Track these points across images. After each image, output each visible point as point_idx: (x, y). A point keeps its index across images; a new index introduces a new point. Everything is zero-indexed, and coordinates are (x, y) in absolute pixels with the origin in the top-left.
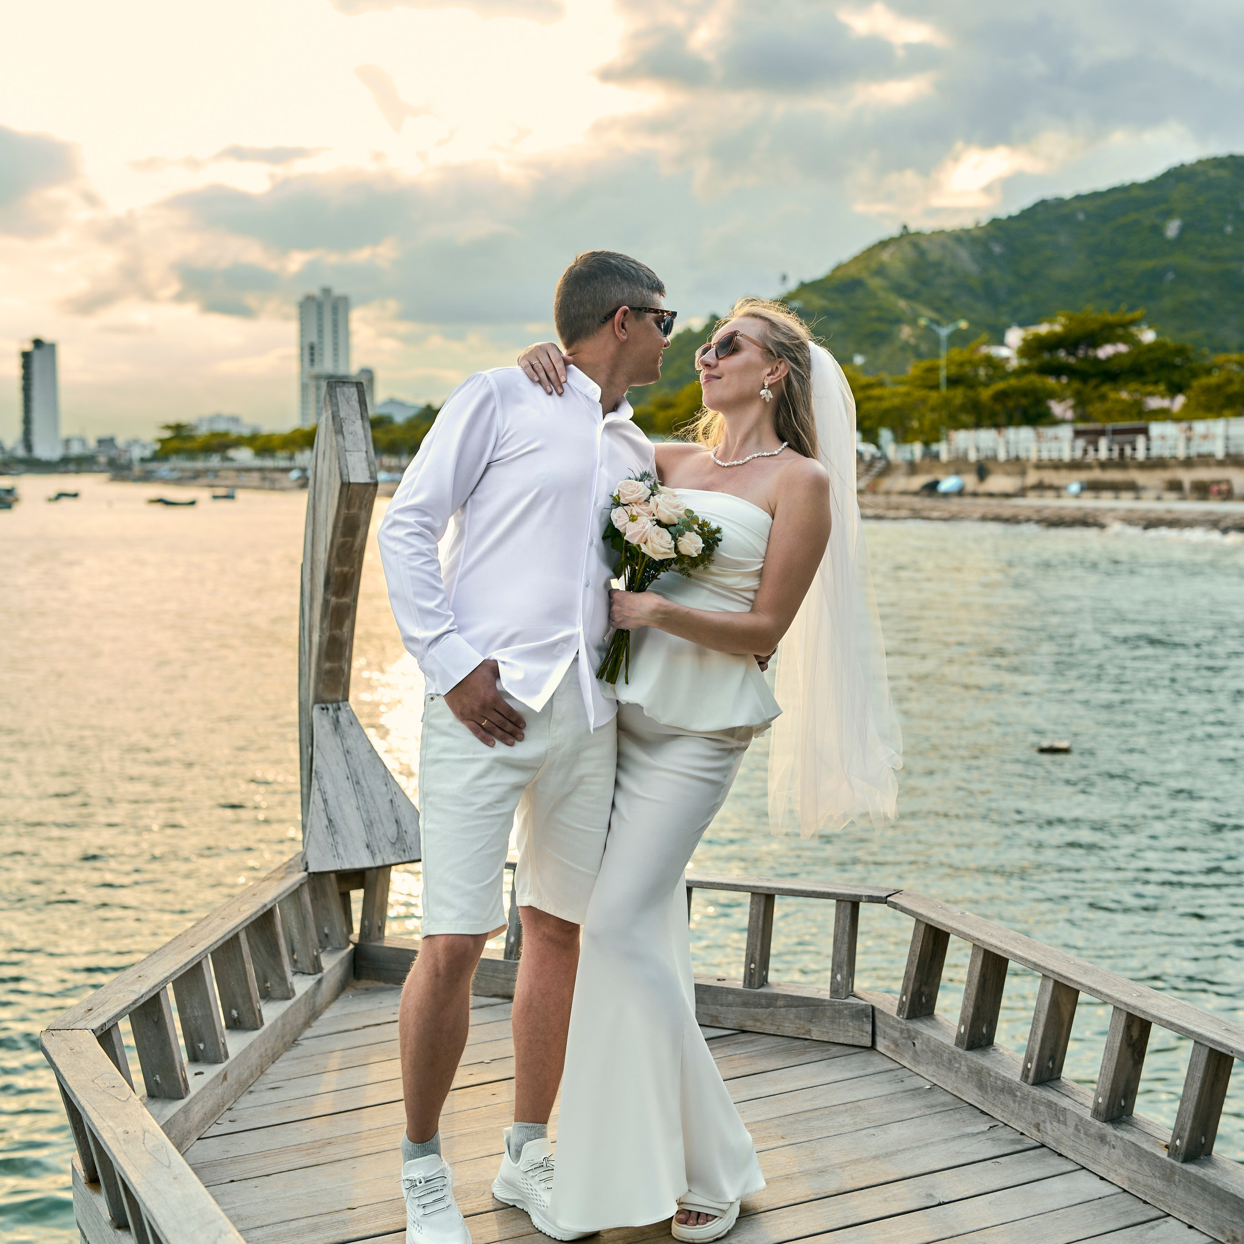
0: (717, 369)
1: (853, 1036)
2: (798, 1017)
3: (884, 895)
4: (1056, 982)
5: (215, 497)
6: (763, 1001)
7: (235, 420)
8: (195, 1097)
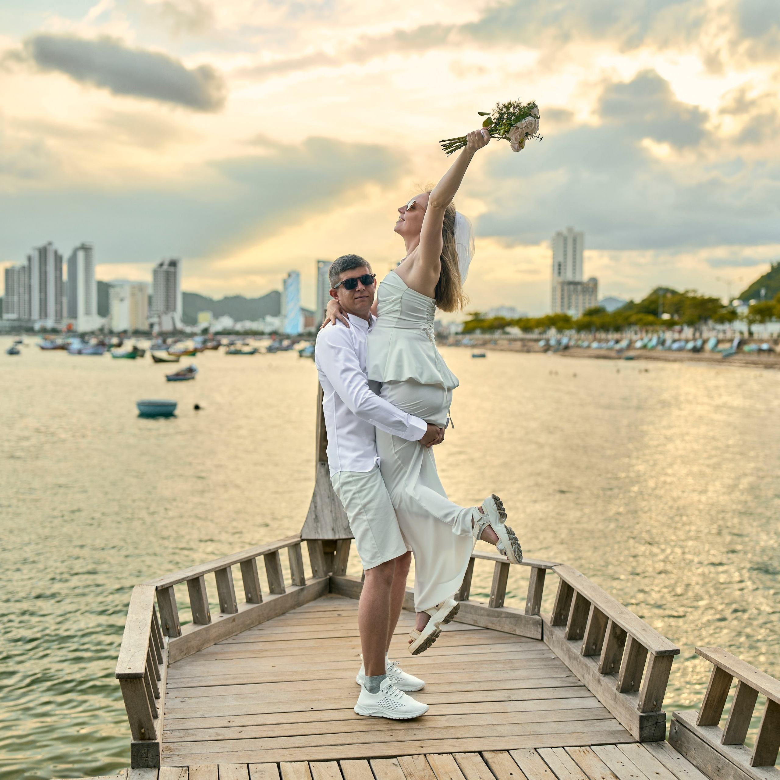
1: (533, 634)
2: (510, 623)
3: (551, 565)
4: (595, 607)
5: (474, 356)
6: (496, 614)
7: (512, 309)
8: (213, 625)
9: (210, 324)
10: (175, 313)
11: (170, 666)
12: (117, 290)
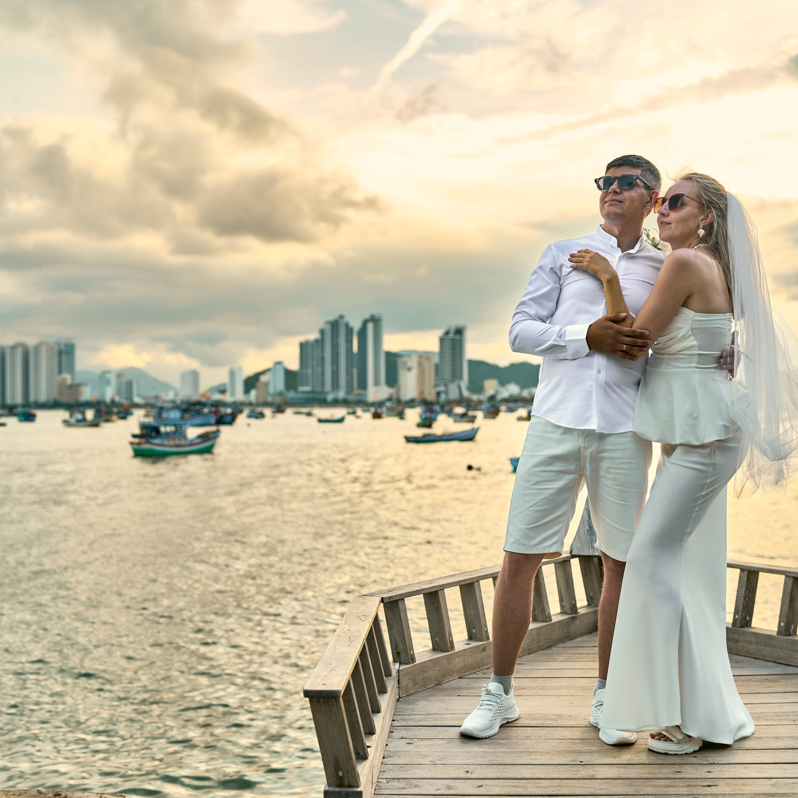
0: (669, 217)
8: (457, 653)
9: (497, 392)
10: (461, 381)
11: (401, 699)
12: (405, 359)
